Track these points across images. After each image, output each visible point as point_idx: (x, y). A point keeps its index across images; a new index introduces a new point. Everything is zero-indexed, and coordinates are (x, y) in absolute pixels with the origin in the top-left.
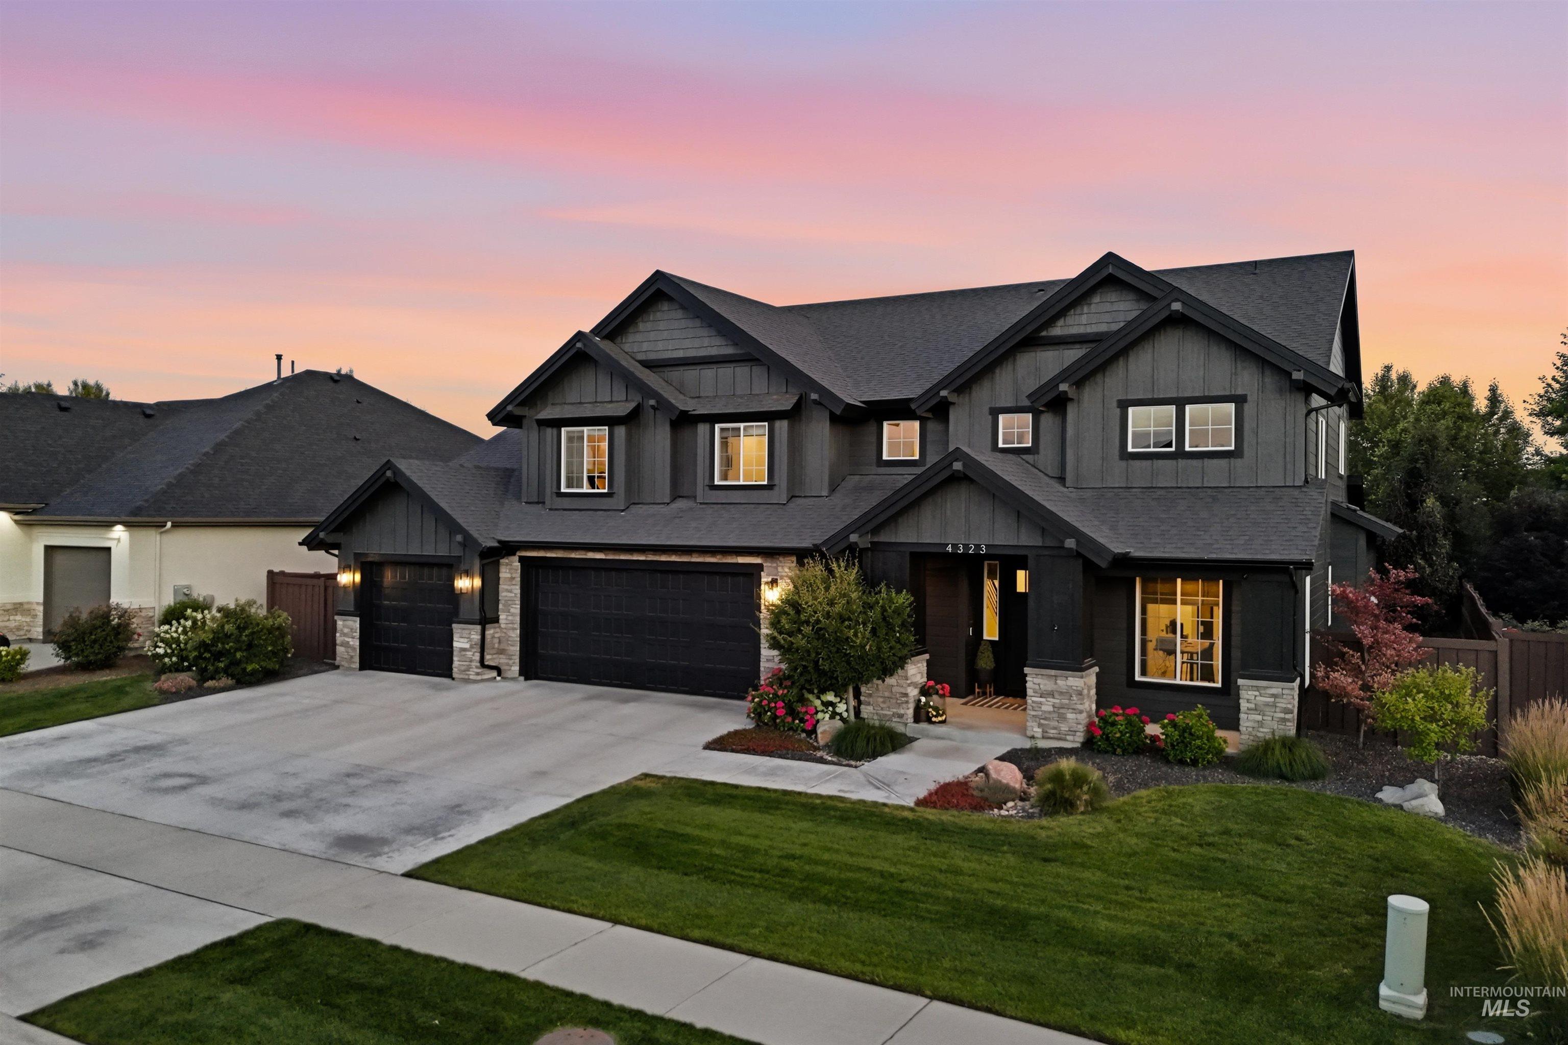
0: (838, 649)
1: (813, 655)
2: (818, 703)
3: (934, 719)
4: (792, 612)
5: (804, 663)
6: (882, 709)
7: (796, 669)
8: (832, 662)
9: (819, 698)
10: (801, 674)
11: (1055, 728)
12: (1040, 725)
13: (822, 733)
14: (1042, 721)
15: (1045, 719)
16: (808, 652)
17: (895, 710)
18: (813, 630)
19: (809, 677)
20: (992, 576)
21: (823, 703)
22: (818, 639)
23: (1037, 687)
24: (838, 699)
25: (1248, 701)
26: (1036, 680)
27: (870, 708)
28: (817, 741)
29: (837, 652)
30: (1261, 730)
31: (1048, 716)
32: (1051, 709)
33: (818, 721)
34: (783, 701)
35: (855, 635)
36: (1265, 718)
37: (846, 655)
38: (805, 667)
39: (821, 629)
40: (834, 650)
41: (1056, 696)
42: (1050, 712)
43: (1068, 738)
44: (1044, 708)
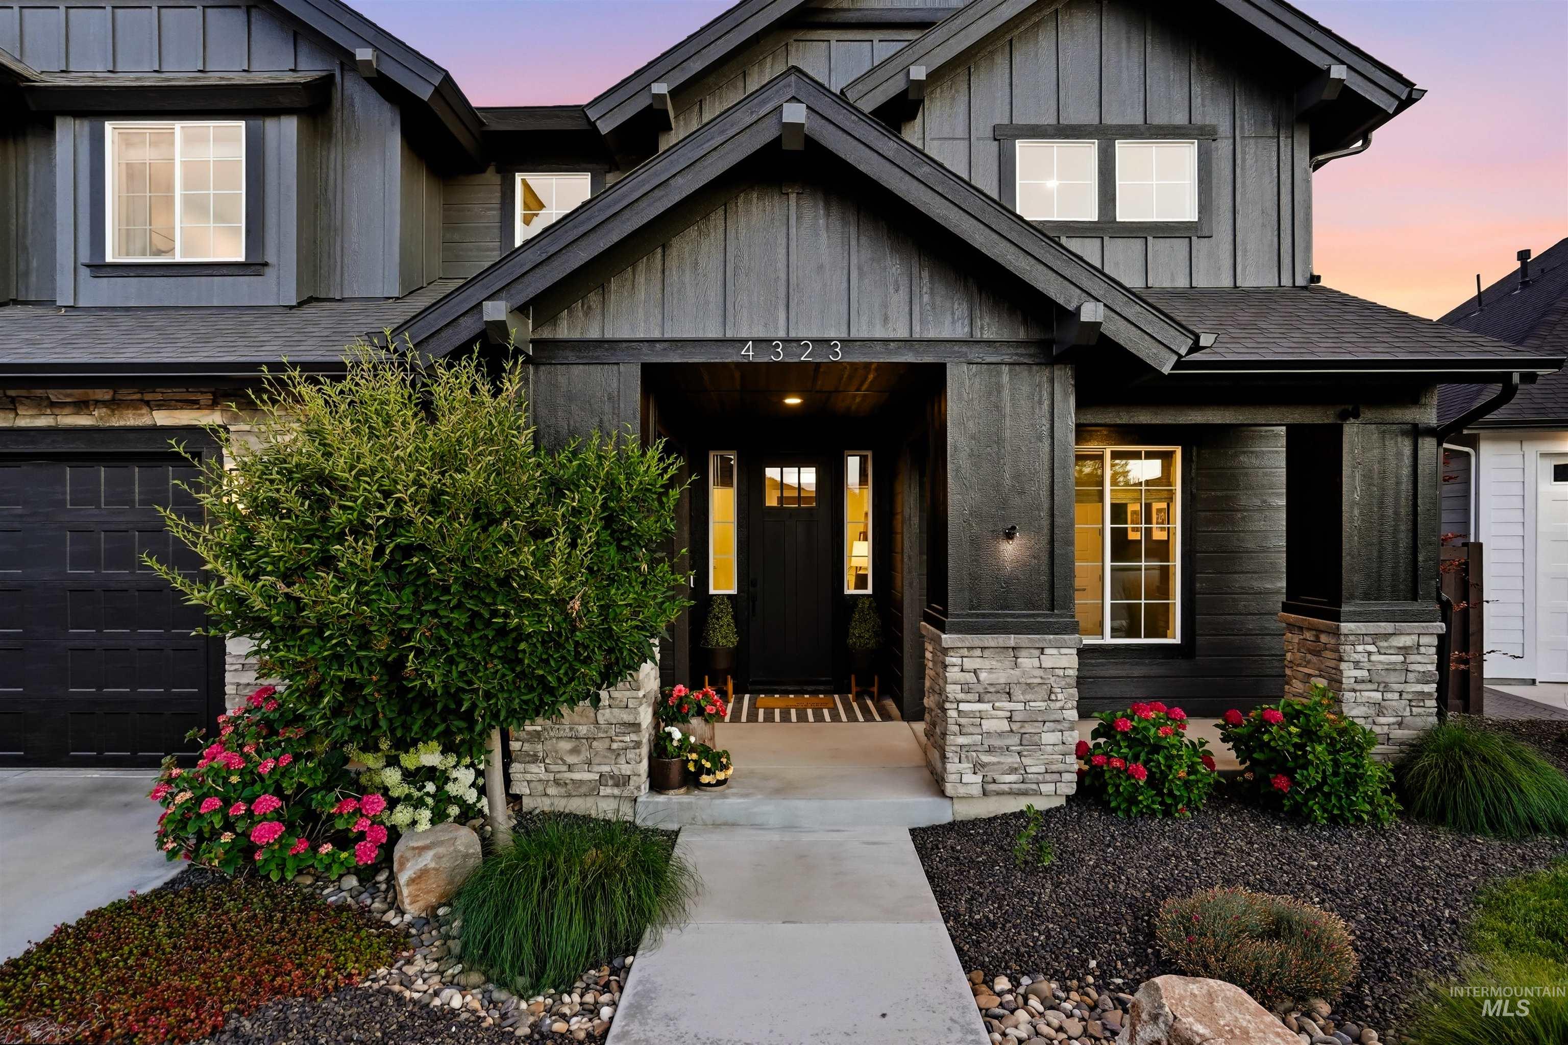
0: (475, 615)
1: (382, 643)
2: (392, 777)
3: (705, 779)
4: (301, 506)
5: (345, 674)
6: (570, 768)
7: (315, 694)
8: (451, 661)
9: (393, 762)
10: (337, 711)
11: (1013, 770)
12: (977, 767)
13: (412, 881)
14: (985, 758)
15: (990, 750)
16: (363, 631)
17: (605, 769)
18: (379, 552)
19: (365, 719)
20: (725, 481)
21: (409, 776)
22: (398, 588)
23: (970, 678)
24: (452, 759)
25: (1357, 665)
26: (969, 664)
27: (537, 770)
28: (395, 905)
29: (470, 627)
30: (1382, 720)
31: (997, 742)
32: (1004, 726)
33: (394, 834)
34: (279, 791)
35: (542, 561)
36: (1388, 696)
37: (502, 632)
38: (350, 686)
39: (407, 551)
40: (460, 619)
41: (1017, 693)
42: (1000, 734)
43: (1045, 788)
44: (987, 725)
